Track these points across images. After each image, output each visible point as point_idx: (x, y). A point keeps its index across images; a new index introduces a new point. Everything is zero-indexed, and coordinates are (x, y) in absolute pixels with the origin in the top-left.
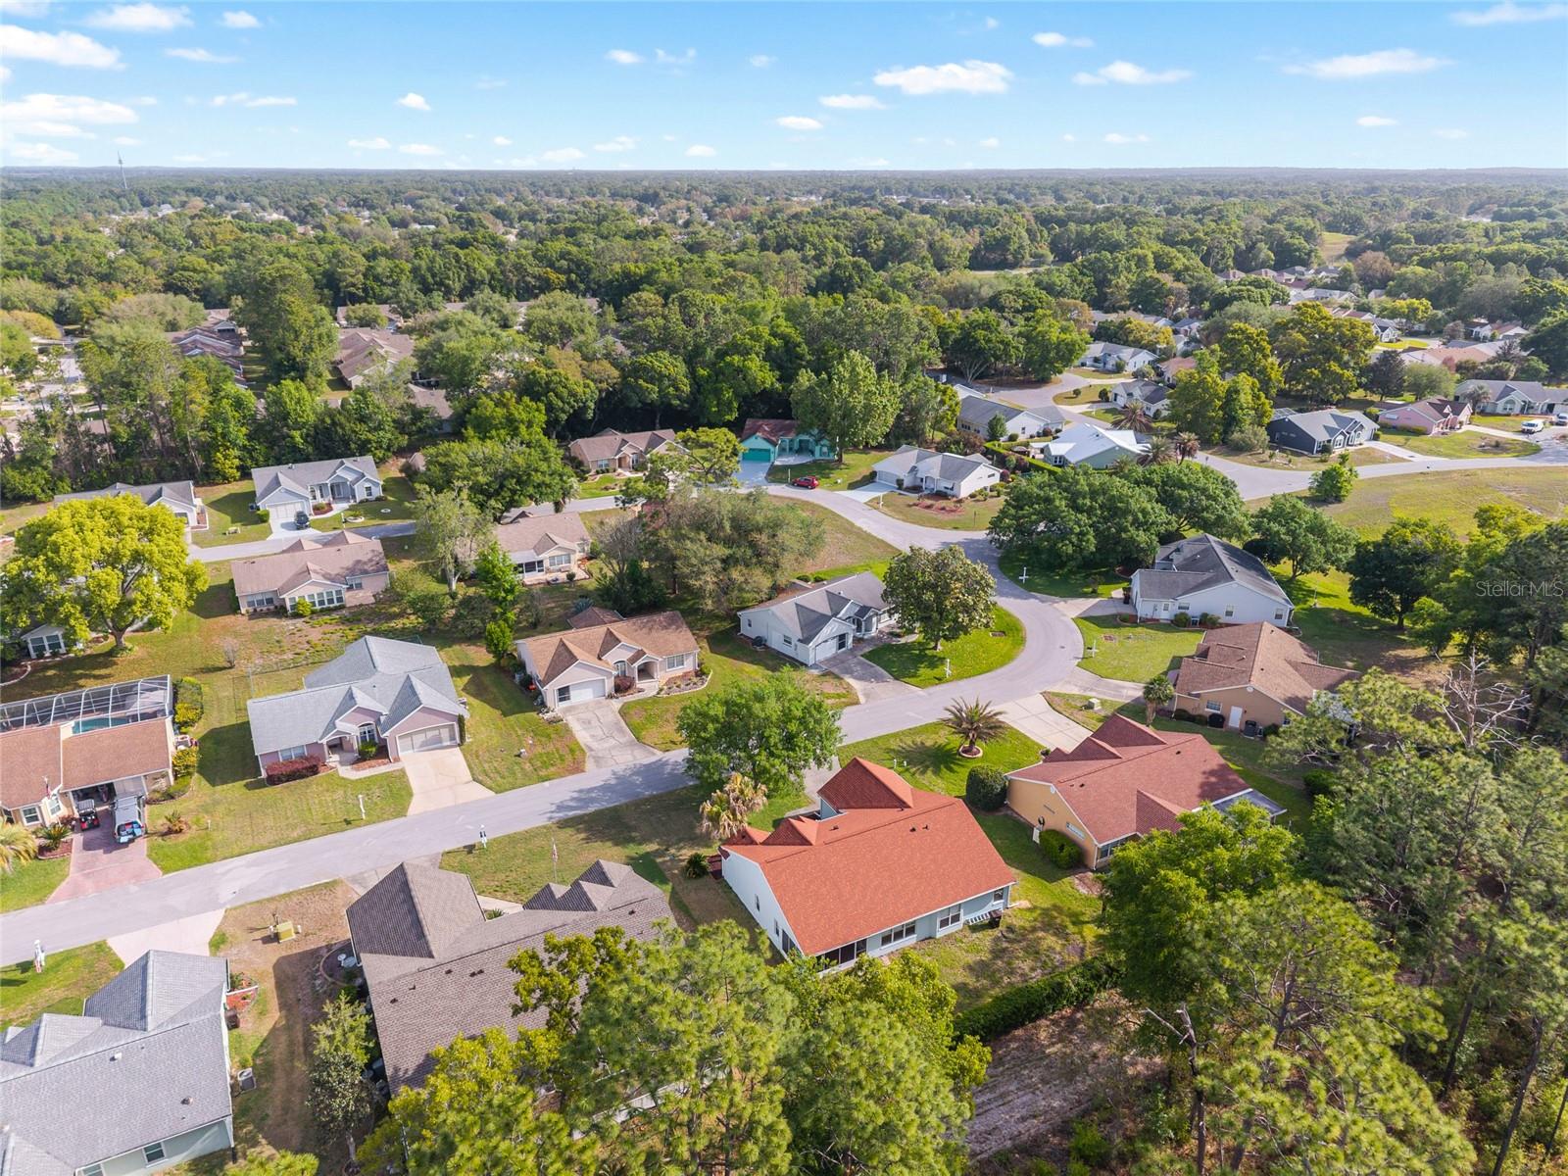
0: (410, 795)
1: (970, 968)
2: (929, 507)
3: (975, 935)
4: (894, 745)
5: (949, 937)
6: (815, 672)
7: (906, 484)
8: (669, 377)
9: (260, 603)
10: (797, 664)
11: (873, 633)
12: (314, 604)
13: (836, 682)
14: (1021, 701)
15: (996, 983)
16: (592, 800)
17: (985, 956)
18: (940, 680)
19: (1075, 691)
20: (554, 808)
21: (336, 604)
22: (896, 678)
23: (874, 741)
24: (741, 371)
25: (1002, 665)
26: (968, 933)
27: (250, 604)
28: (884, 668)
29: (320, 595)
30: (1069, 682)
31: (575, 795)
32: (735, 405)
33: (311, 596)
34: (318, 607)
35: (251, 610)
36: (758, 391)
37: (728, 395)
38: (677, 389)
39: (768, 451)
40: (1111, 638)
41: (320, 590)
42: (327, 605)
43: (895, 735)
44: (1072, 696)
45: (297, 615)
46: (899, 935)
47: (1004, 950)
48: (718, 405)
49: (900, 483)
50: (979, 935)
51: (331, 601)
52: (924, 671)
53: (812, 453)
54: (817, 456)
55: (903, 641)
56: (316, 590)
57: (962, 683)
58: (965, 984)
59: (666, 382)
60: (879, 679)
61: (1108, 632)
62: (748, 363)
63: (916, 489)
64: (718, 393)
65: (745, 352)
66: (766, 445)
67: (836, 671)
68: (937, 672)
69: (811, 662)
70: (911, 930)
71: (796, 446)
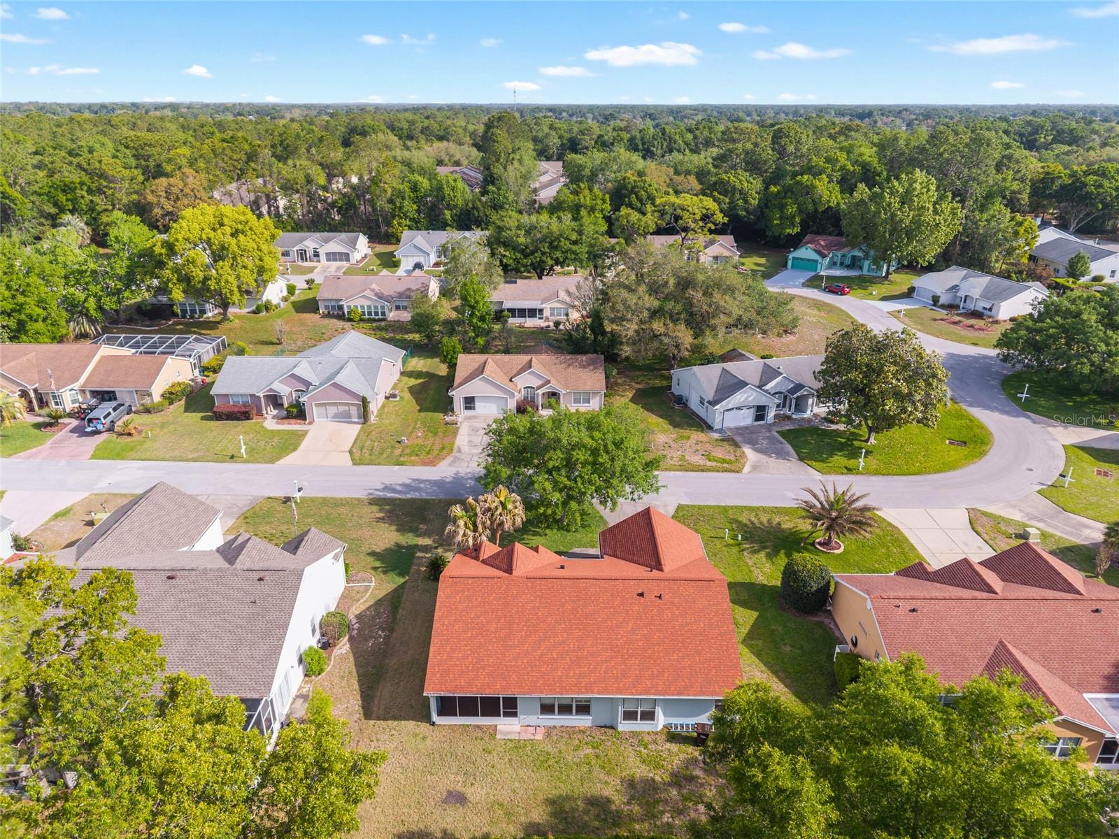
0: (295, 450)
1: (631, 783)
2: (955, 323)
3: (668, 745)
4: (744, 518)
5: (634, 734)
6: (716, 436)
7: (942, 301)
8: (741, 192)
9: (333, 307)
10: (704, 425)
11: (808, 414)
12: (364, 313)
13: (732, 449)
14: (933, 512)
15: (651, 816)
16: (418, 489)
17: (659, 777)
18: (849, 470)
19: (1017, 516)
20: (381, 487)
21: (380, 317)
22: (801, 459)
23: (725, 509)
24: (809, 190)
25: (937, 472)
26: (661, 739)
27: (326, 307)
28: (794, 447)
29: (369, 307)
30: (1014, 506)
31: (408, 481)
32: (797, 220)
33: (362, 307)
34: (367, 317)
35: (326, 312)
36: (821, 209)
37: (792, 209)
38: (746, 202)
39: (816, 261)
40: (1106, 474)
41: (369, 303)
42: (373, 316)
43: (751, 509)
44: (1008, 522)
45: (350, 320)
46: (565, 709)
47: (691, 779)
48: (781, 218)
49: (935, 300)
50: (674, 747)
51: (376, 314)
52: (839, 460)
53: (861, 268)
54: (865, 271)
55: (834, 427)
56: (366, 303)
57: (874, 478)
58: (609, 801)
59: (738, 196)
60: (781, 455)
61: (1105, 466)
62: (817, 183)
63: (951, 307)
64: (782, 207)
65: (815, 172)
66: (815, 256)
67: (738, 439)
68: (851, 463)
69: (717, 426)
70: (584, 709)
71: (848, 261)
